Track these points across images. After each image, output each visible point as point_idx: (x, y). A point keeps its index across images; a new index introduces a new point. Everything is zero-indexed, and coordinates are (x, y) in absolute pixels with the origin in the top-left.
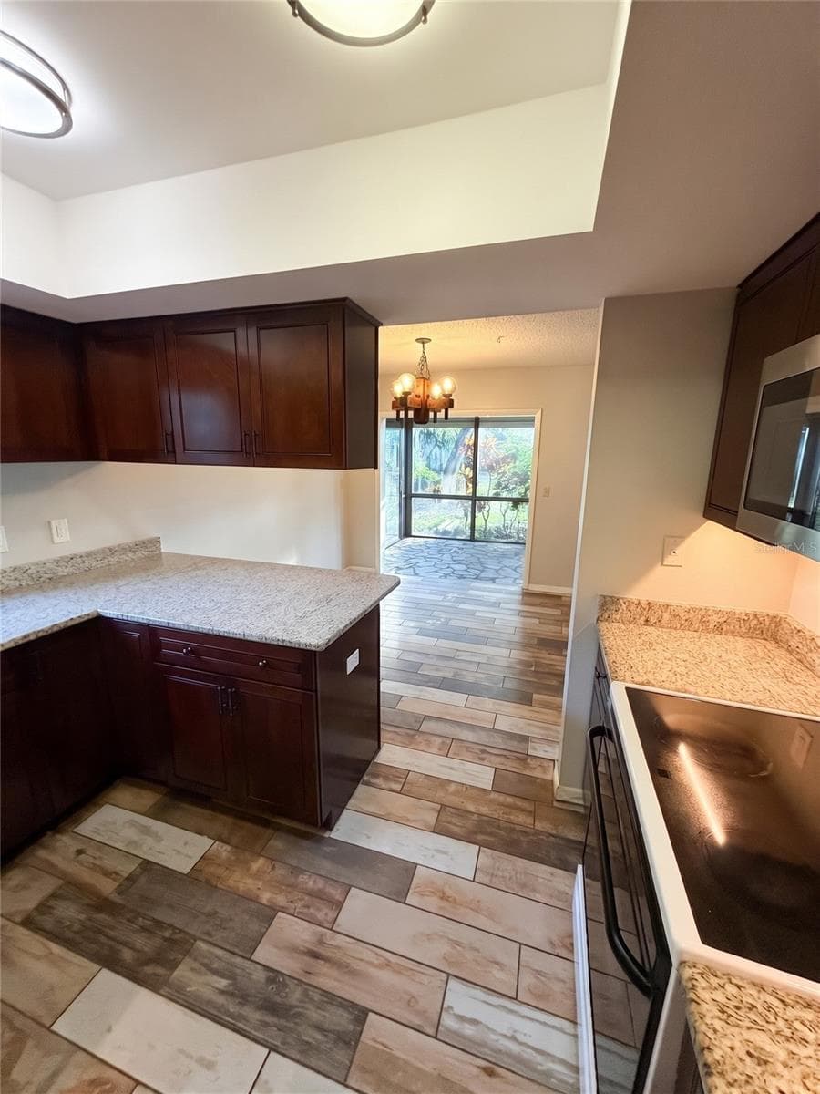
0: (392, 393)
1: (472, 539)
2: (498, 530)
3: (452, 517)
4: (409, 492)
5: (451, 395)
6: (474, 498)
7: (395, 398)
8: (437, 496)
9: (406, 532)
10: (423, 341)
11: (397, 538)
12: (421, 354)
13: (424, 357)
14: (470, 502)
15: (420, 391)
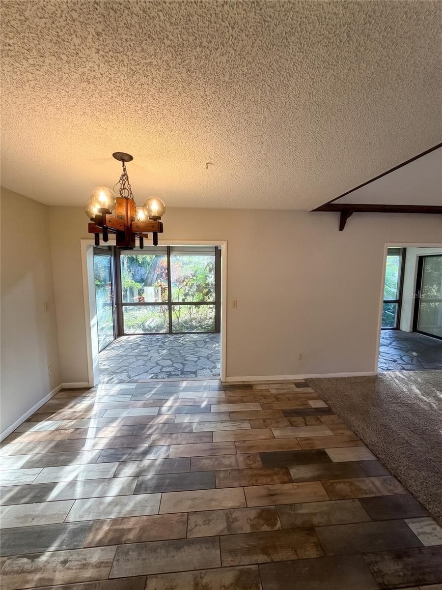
0: (88, 213)
1: (170, 332)
2: (186, 322)
3: (154, 318)
4: (120, 303)
5: (159, 218)
6: (170, 304)
7: (92, 219)
8: (142, 303)
9: (119, 331)
10: (123, 157)
11: (112, 338)
12: (121, 172)
13: (124, 176)
14: (166, 307)
15: (122, 211)
